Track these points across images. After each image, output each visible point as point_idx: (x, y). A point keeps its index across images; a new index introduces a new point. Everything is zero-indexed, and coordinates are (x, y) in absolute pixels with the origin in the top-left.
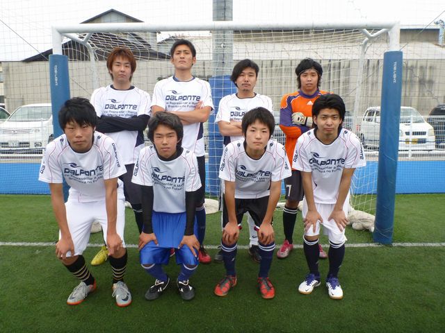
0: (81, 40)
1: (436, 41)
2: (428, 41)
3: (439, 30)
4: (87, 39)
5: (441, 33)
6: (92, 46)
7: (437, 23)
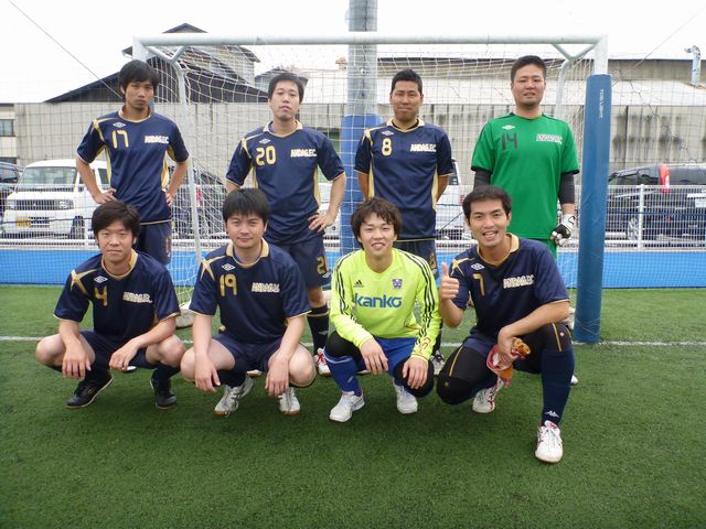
0: (168, 57)
1: (686, 79)
2: (674, 78)
3: (691, 61)
4: (178, 56)
5: (697, 66)
6: (183, 66)
7: (689, 51)
